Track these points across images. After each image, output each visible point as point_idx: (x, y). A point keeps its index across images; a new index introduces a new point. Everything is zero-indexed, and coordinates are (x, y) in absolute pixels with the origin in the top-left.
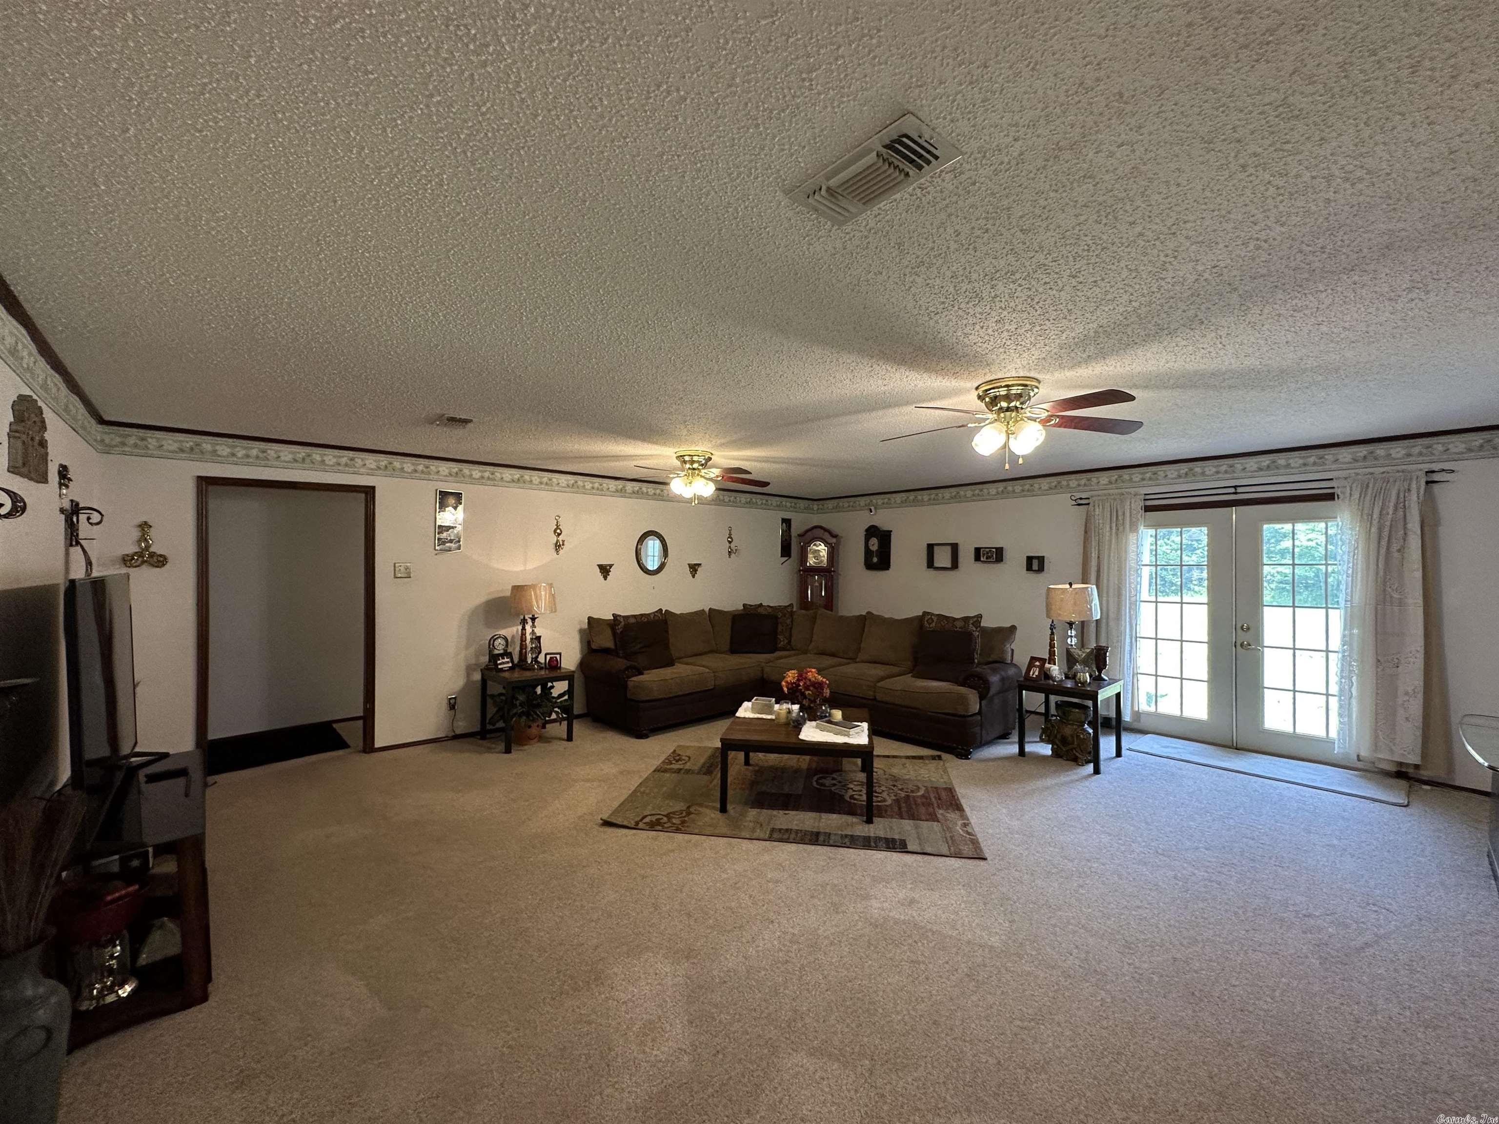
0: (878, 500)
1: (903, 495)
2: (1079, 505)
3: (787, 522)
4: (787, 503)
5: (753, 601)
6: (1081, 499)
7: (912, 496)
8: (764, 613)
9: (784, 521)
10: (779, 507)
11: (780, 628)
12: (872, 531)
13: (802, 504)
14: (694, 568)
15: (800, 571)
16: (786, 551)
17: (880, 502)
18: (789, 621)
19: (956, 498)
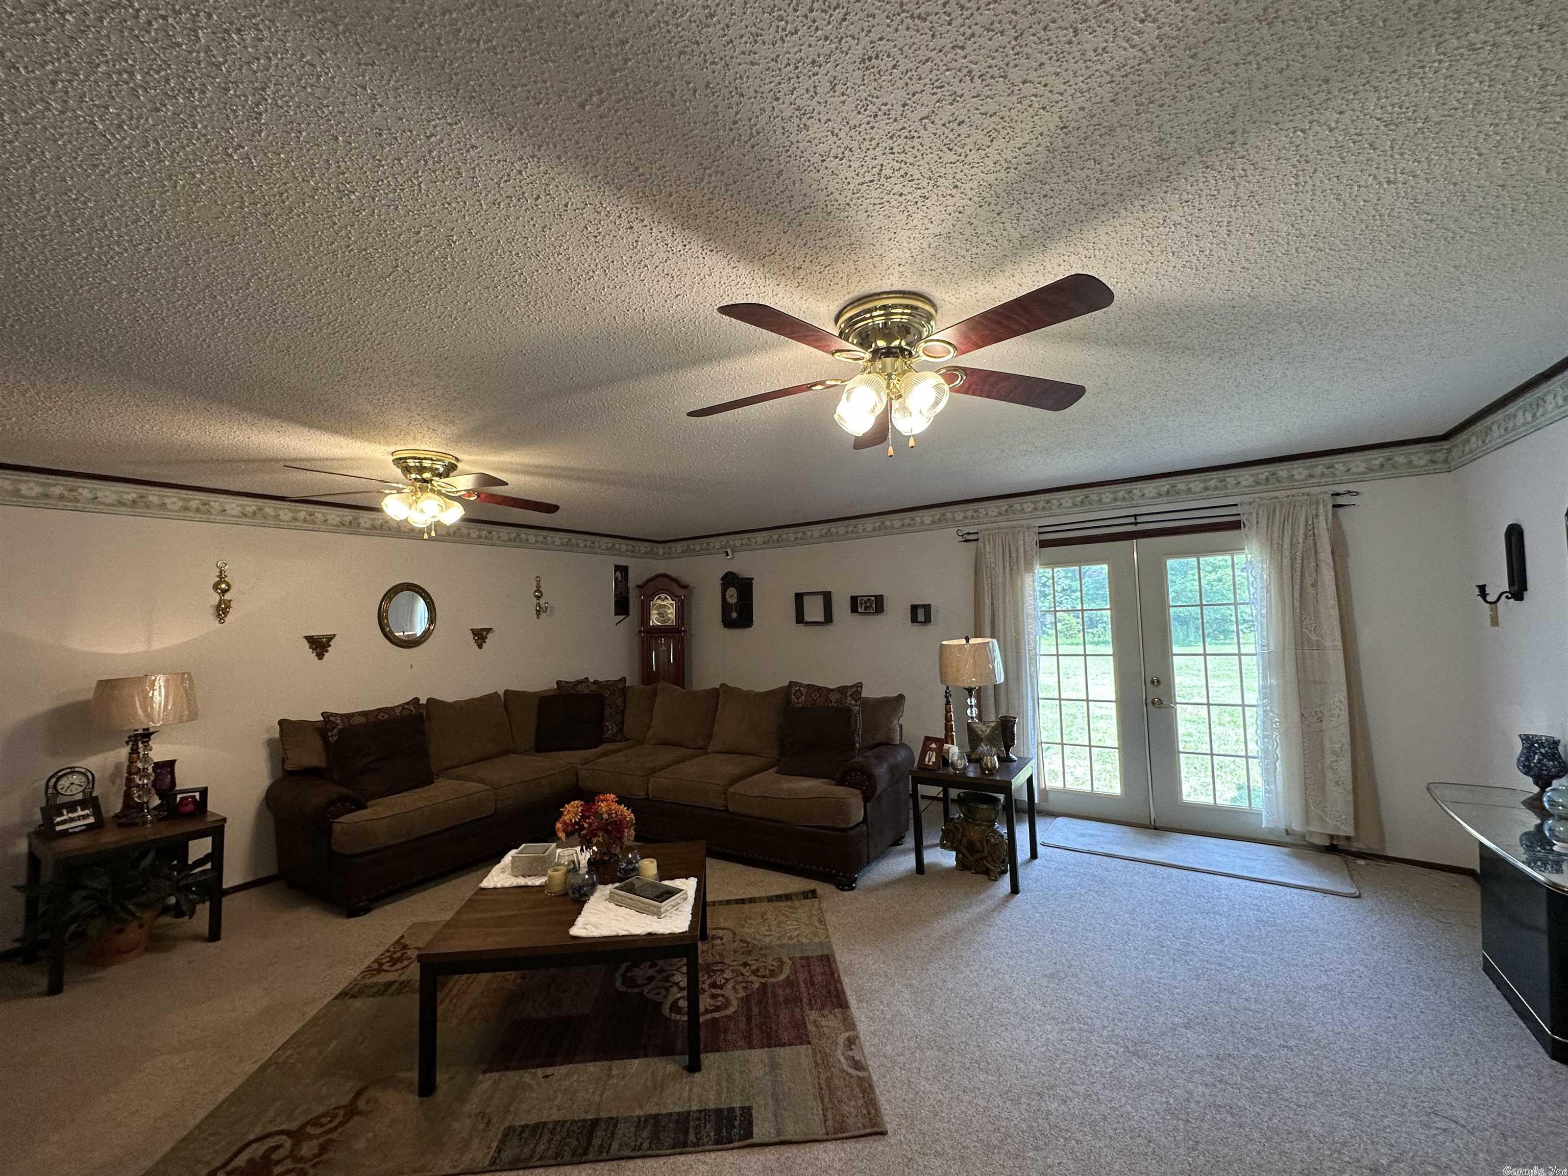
0: (737, 541)
1: (765, 533)
2: (967, 541)
3: (622, 570)
4: (622, 545)
5: (571, 676)
6: (969, 534)
7: (775, 534)
8: (586, 691)
9: (618, 568)
10: (611, 550)
11: (608, 711)
12: (730, 580)
13: (643, 547)
14: (480, 636)
15: (640, 632)
16: (622, 607)
17: (738, 543)
18: (619, 701)
19: (826, 537)
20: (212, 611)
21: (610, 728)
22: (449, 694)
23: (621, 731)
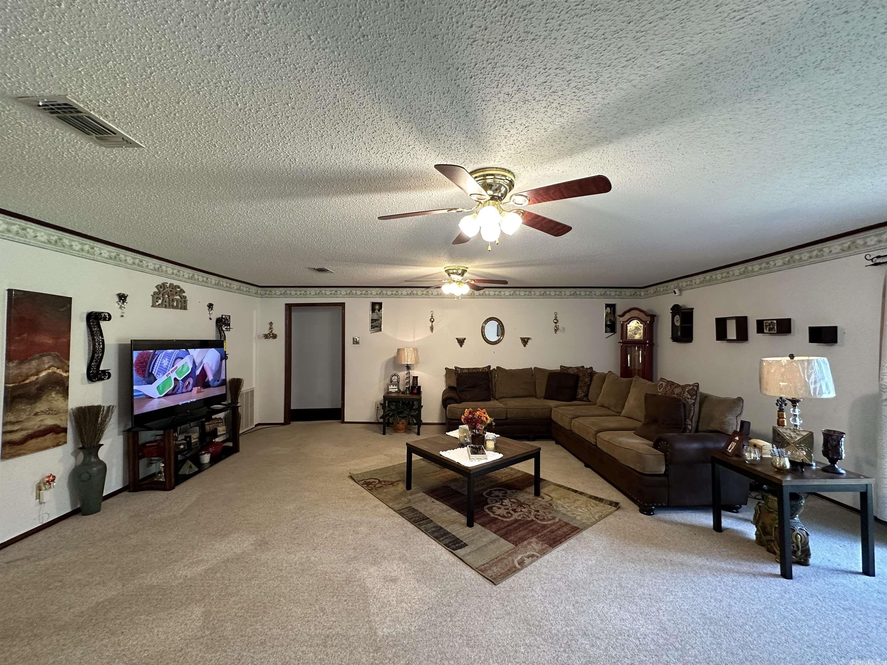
0: (683, 283)
1: (701, 276)
2: (876, 264)
3: (612, 307)
4: (613, 292)
6: (879, 257)
7: (708, 276)
9: (607, 306)
10: (604, 296)
12: (676, 309)
13: (628, 292)
14: (525, 341)
15: (620, 342)
17: (684, 284)
19: (744, 274)
20: (429, 328)
21: (581, 394)
22: (507, 366)
23: (587, 395)
